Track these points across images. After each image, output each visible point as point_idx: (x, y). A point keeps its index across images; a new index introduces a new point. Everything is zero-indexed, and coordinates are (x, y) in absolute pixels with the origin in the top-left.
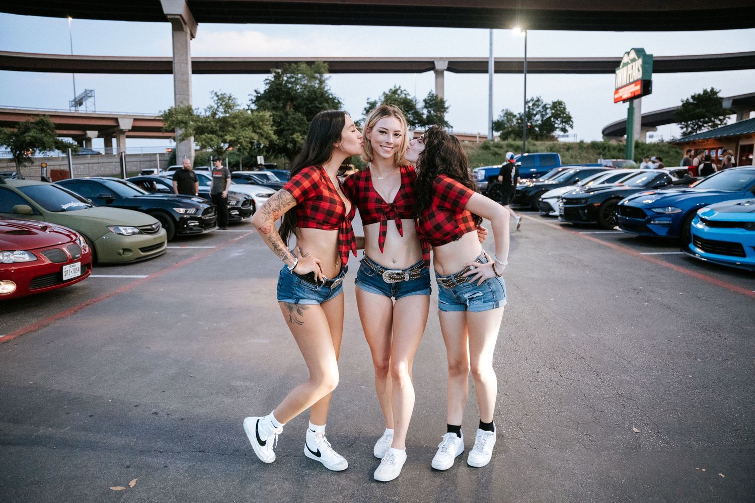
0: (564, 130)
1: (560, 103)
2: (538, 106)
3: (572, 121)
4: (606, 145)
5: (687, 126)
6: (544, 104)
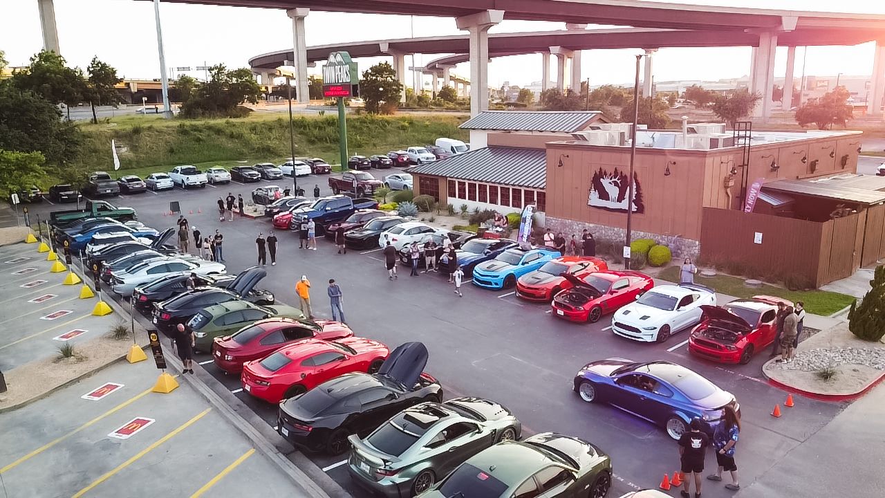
1: (245, 71)
2: (223, 74)
6: (228, 71)
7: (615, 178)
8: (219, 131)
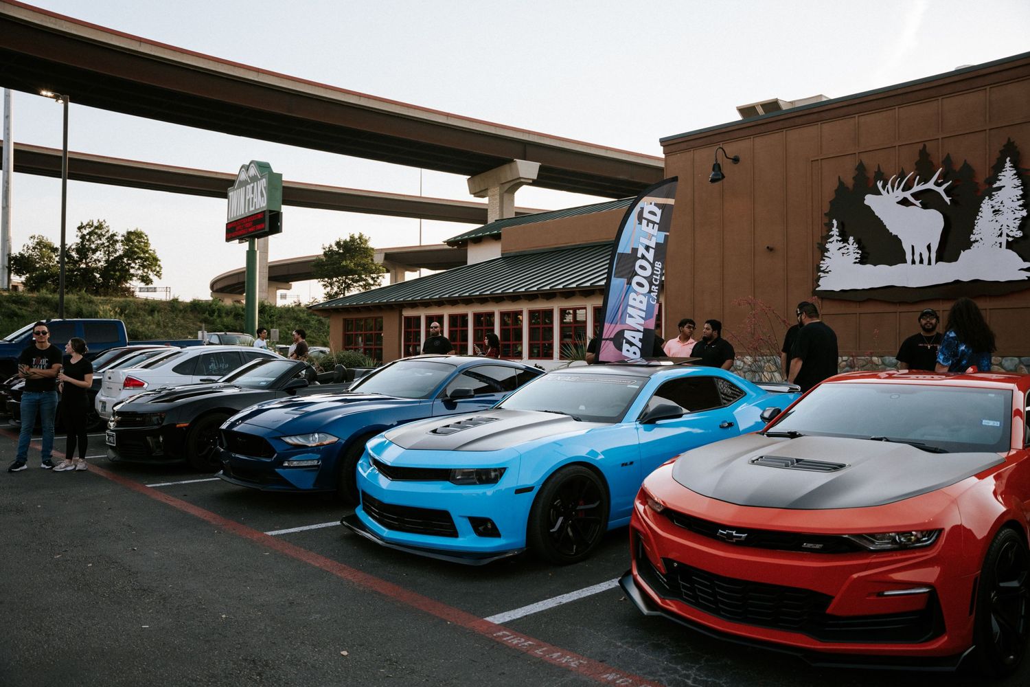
0: (145, 280)
1: (139, 235)
2: (100, 236)
3: (159, 266)
4: (215, 307)
5: (331, 284)
6: (111, 233)
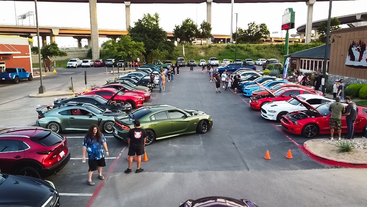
1: (264, 25)
2: (254, 26)
7: (358, 46)
8: (242, 48)
